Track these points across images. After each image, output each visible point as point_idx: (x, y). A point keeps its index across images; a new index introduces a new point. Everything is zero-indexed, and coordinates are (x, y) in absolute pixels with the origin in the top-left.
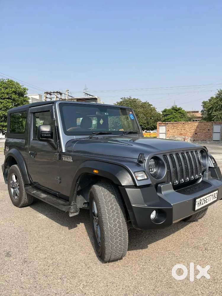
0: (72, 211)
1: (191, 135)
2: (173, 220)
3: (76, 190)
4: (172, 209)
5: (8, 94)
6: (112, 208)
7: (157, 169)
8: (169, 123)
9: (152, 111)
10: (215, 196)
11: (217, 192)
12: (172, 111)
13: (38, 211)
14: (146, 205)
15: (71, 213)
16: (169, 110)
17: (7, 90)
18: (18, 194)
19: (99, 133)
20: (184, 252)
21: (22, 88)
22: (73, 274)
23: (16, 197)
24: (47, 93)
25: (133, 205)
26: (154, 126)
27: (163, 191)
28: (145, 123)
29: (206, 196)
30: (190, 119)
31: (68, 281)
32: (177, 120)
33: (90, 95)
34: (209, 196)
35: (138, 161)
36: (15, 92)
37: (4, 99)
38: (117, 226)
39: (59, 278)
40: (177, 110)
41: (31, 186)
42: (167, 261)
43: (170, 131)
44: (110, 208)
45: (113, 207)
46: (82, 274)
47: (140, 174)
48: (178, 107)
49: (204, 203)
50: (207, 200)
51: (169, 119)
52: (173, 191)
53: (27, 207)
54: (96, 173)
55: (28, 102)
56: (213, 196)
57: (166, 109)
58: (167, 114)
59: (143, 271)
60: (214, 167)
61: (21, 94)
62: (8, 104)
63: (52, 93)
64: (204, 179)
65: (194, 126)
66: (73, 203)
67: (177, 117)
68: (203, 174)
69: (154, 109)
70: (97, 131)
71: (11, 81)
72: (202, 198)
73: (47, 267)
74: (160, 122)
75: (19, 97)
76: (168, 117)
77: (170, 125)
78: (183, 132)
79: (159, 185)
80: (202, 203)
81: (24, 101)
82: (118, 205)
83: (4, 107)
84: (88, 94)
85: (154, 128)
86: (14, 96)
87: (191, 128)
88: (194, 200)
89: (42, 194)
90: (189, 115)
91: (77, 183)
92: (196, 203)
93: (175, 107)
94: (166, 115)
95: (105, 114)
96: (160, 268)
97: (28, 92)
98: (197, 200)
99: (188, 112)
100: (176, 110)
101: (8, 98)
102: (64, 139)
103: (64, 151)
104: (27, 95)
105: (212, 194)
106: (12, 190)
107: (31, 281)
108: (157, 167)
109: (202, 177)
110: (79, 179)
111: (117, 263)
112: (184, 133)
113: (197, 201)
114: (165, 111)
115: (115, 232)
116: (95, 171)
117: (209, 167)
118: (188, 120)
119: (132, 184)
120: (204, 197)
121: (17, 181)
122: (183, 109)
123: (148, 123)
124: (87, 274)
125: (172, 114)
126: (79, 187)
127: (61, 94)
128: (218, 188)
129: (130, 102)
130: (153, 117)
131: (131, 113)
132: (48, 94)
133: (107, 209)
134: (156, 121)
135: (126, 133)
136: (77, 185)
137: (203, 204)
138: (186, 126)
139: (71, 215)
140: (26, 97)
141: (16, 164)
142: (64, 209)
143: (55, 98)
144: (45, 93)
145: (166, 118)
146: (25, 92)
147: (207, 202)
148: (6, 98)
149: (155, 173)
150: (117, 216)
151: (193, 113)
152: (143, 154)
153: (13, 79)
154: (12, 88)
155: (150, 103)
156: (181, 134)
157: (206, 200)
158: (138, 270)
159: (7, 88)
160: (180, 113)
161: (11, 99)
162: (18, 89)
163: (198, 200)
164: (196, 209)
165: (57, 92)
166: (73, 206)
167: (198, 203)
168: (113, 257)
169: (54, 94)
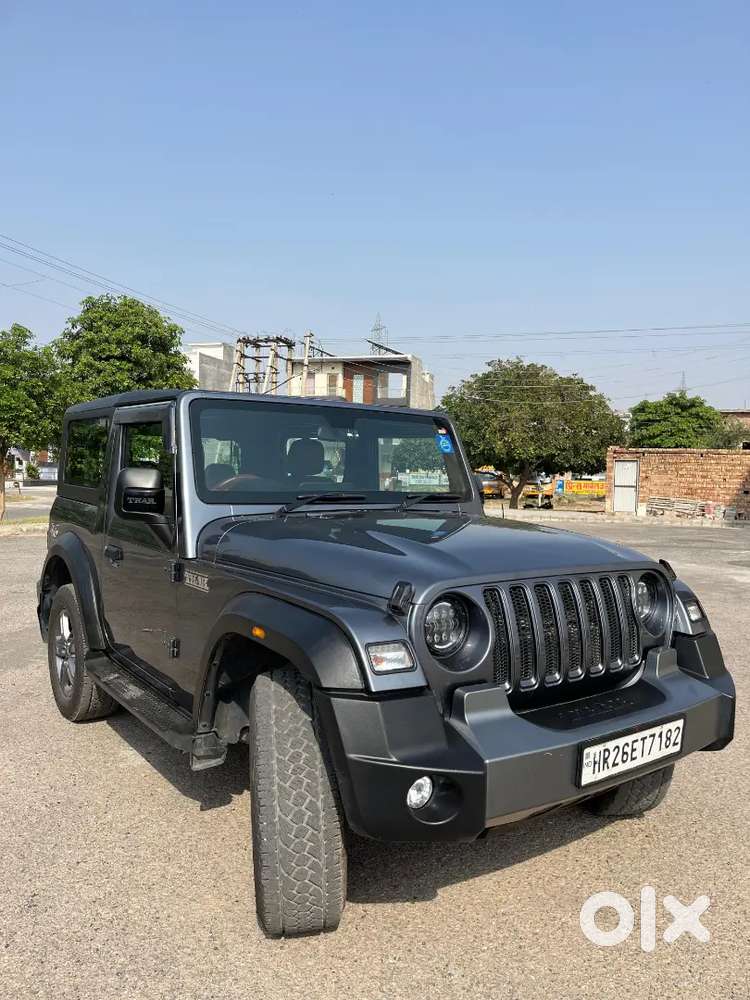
0: (202, 753)
1: (728, 498)
2: (487, 815)
3: (211, 684)
4: (483, 778)
5: (119, 343)
6: (295, 757)
7: (461, 636)
8: (650, 453)
9: (592, 407)
10: (669, 739)
11: (680, 723)
12: (669, 410)
13: (126, 738)
14: (395, 759)
15: (199, 758)
16: (658, 406)
17: (119, 333)
18: (71, 680)
19: (318, 499)
20: (554, 926)
21: (166, 324)
22: (163, 962)
23: (68, 688)
24: (246, 341)
25: (352, 756)
26: (598, 460)
27: (469, 711)
28: (564, 450)
29: (629, 739)
30: (728, 442)
31: (140, 983)
32: (685, 441)
33: (387, 350)
34: (643, 739)
35: (389, 605)
36: (143, 339)
37: (107, 359)
38: (306, 818)
39: (115, 971)
40: (684, 408)
41: (108, 656)
42: (484, 951)
43: (655, 478)
44: (287, 758)
45: (299, 755)
46: (189, 966)
47: (388, 651)
48: (690, 396)
49: (619, 760)
50: (633, 750)
51: (654, 437)
52: (508, 712)
53: (98, 723)
54: (257, 637)
55: (180, 369)
56: (664, 739)
57: (646, 402)
58: (649, 420)
59: (391, 978)
60: (691, 633)
61: (163, 344)
62: (118, 376)
63: (261, 341)
64: (649, 674)
65: (739, 465)
66: (205, 726)
67: (684, 430)
68: (644, 657)
69: (602, 404)
70: (312, 493)
71: (133, 304)
72: (611, 745)
73: (89, 933)
74: (617, 448)
75: (154, 355)
76: (654, 429)
77: (655, 459)
78: (697, 484)
79: (458, 690)
80: (610, 761)
81: (169, 367)
82: (316, 748)
83: (106, 384)
84: (381, 347)
85: (599, 467)
86: (137, 350)
87: (729, 471)
88: (579, 751)
89: (131, 687)
90: (727, 427)
91: (215, 662)
92: (585, 761)
93: (678, 395)
94: (648, 422)
95: (350, 435)
96: (450, 974)
97: (183, 338)
98: (586, 751)
99: (726, 414)
100: (682, 406)
101: (122, 358)
102: (195, 516)
103: (191, 553)
104: (180, 349)
105: (656, 730)
106: (59, 662)
107: (29, 970)
108: (463, 632)
109: (643, 666)
110: (219, 653)
111: (313, 940)
112: (702, 488)
113: (588, 754)
114: (642, 408)
115: (297, 840)
116: (258, 632)
117: (676, 634)
118: (721, 444)
119: (357, 683)
120: (621, 742)
121: (71, 636)
122: (707, 405)
123: (576, 449)
124: (205, 967)
125: (665, 419)
126: (224, 674)
127: (290, 345)
128: (683, 711)
129: (519, 376)
130: (595, 429)
131: (443, 431)
132: (250, 346)
133: (279, 761)
134: (604, 443)
135: (417, 500)
136: (214, 670)
137: (614, 765)
138: (711, 464)
139: (197, 766)
140: (177, 353)
141: (70, 582)
142: (178, 742)
143: (270, 359)
144: (239, 341)
145: (644, 432)
146: (173, 337)
147: (633, 759)
148: (113, 357)
149: (454, 647)
150: (308, 784)
151: (741, 420)
152: (407, 584)
153: (138, 297)
154: (133, 325)
155: (588, 381)
156: (691, 492)
157: (628, 750)
158: (376, 973)
159: (117, 326)
160: (697, 416)
161: (130, 361)
162: (154, 328)
163: (592, 753)
164: (583, 783)
165: (278, 340)
166: (203, 736)
167: (595, 763)
168: (292, 923)
169: (269, 344)
